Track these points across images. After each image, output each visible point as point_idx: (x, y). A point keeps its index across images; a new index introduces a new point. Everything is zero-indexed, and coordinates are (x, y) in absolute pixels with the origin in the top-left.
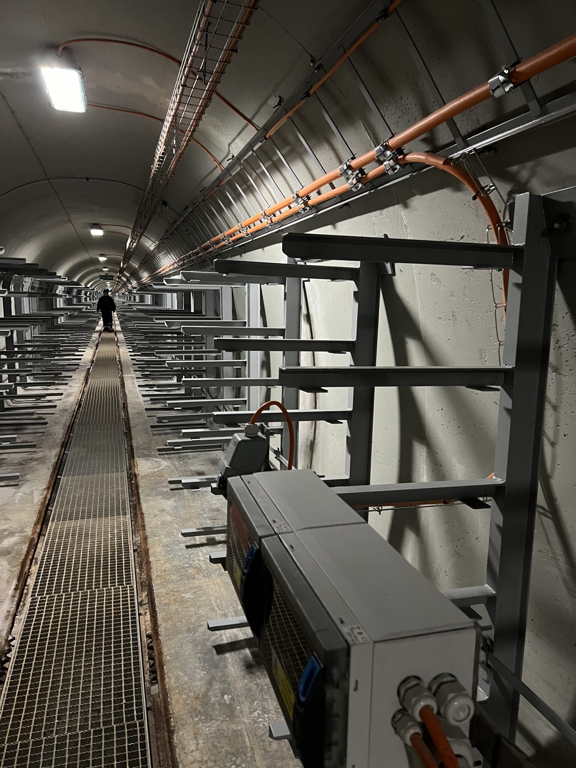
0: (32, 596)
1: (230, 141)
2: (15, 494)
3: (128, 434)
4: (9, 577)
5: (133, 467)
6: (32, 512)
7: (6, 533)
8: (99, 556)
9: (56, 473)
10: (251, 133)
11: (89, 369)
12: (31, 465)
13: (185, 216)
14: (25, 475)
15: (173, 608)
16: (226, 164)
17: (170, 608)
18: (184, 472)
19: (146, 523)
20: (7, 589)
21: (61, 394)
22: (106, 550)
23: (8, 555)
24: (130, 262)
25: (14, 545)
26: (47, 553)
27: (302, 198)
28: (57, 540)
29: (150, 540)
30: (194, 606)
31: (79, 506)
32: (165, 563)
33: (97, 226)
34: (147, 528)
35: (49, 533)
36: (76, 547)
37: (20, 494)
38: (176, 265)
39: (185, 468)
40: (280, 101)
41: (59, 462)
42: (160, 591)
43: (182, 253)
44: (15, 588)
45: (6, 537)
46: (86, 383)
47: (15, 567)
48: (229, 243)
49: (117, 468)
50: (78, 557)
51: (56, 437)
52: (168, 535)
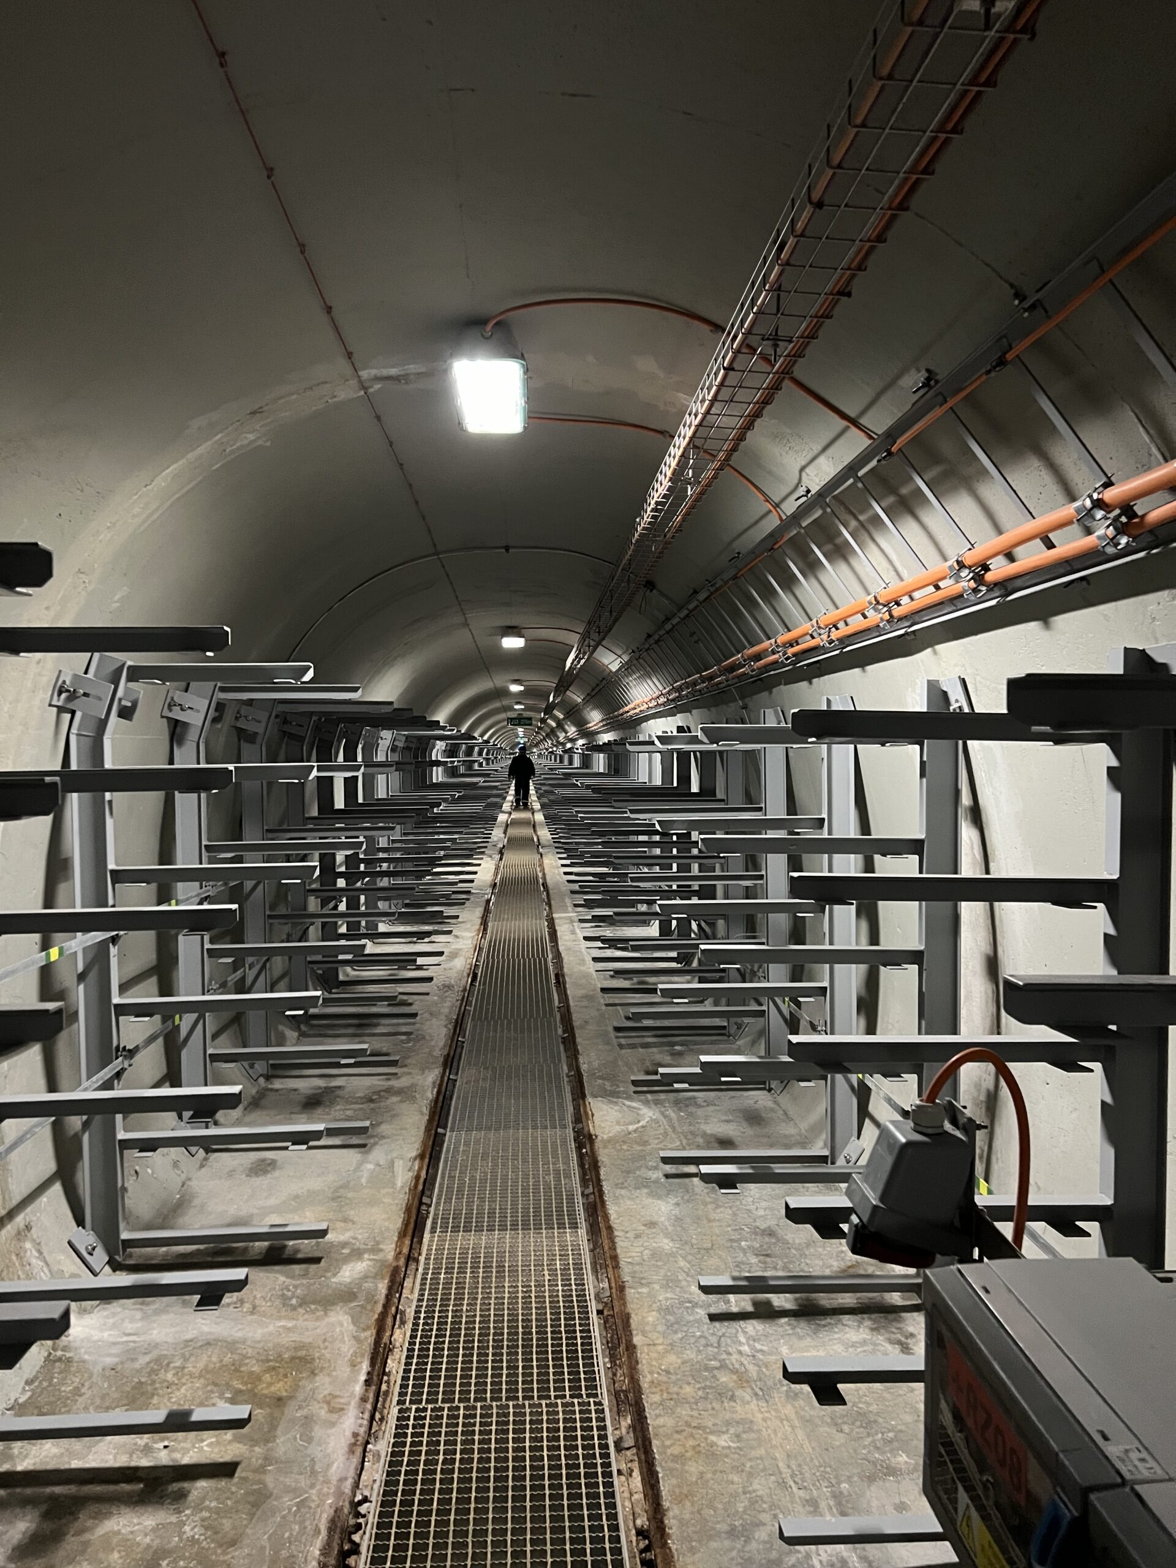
0: (399, 1402)
1: (803, 463)
2: (360, 1164)
3: (570, 1042)
4: (355, 1354)
5: (584, 1119)
6: (394, 1208)
7: (346, 1251)
8: (527, 1321)
9: (435, 1123)
10: (854, 444)
11: (488, 901)
12: (389, 1102)
13: (691, 607)
14: (379, 1124)
15: (693, 1468)
16: (790, 507)
17: (686, 1467)
18: (690, 1136)
19: (619, 1251)
20: (352, 1380)
21: (441, 954)
22: (541, 1308)
23: (351, 1301)
24: (568, 693)
25: (361, 1279)
26: (425, 1304)
27: (970, 567)
28: (442, 1276)
29: (630, 1293)
30: (738, 1469)
31: (482, 1199)
32: (667, 1351)
33: (512, 630)
34: (622, 1264)
35: (427, 1259)
36: (480, 1296)
37: (371, 1166)
38: (662, 700)
39: (692, 1128)
40: (928, 379)
41: (441, 1098)
42: (661, 1421)
43: (675, 676)
44: (366, 1381)
45: (347, 1259)
46: (485, 930)
47: (364, 1330)
48: (787, 659)
49: (552, 1117)
50: (485, 1320)
51: (433, 1043)
52: (670, 1283)
